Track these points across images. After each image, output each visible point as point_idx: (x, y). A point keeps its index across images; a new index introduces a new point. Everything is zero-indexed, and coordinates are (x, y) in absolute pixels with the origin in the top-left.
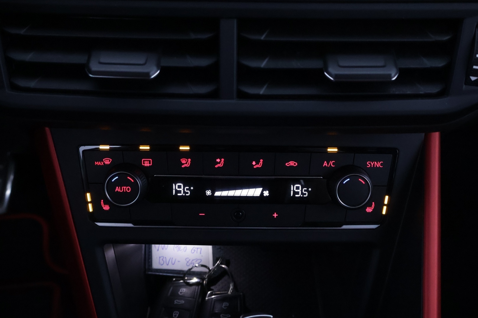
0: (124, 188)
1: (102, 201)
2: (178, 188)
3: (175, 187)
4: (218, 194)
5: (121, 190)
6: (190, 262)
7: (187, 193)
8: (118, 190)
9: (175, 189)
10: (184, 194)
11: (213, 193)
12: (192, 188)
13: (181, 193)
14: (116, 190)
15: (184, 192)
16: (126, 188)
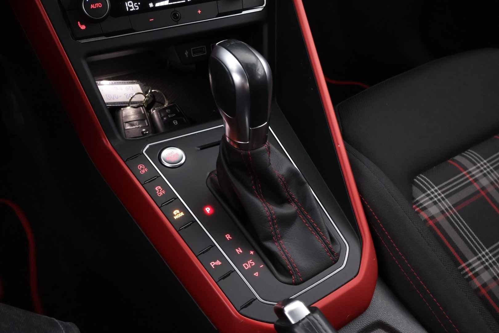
0: (96, 5)
1: (79, 22)
2: (130, 5)
3: (127, 4)
4: (157, 5)
5: (95, 7)
6: (128, 96)
7: (137, 8)
8: (93, 7)
9: (128, 6)
10: (135, 9)
11: (154, 4)
12: (139, 4)
13: (132, 8)
14: (91, 7)
15: (135, 7)
16: (98, 5)
